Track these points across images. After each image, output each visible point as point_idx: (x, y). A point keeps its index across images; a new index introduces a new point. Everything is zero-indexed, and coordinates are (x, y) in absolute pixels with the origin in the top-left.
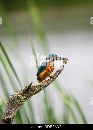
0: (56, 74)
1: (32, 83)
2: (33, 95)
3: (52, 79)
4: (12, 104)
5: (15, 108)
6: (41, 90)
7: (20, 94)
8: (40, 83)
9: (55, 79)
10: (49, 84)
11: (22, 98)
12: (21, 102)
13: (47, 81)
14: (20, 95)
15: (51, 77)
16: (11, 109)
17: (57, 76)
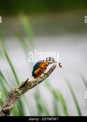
0: (50, 71)
1: (28, 79)
2: (29, 89)
3: (46, 76)
4: (11, 97)
5: (13, 100)
6: (36, 85)
7: (18, 88)
8: (35, 79)
9: (49, 75)
10: (43, 80)
11: (20, 92)
12: (19, 95)
13: (41, 78)
14: (18, 90)
15: (45, 74)
16: (10, 101)
17: (51, 73)
